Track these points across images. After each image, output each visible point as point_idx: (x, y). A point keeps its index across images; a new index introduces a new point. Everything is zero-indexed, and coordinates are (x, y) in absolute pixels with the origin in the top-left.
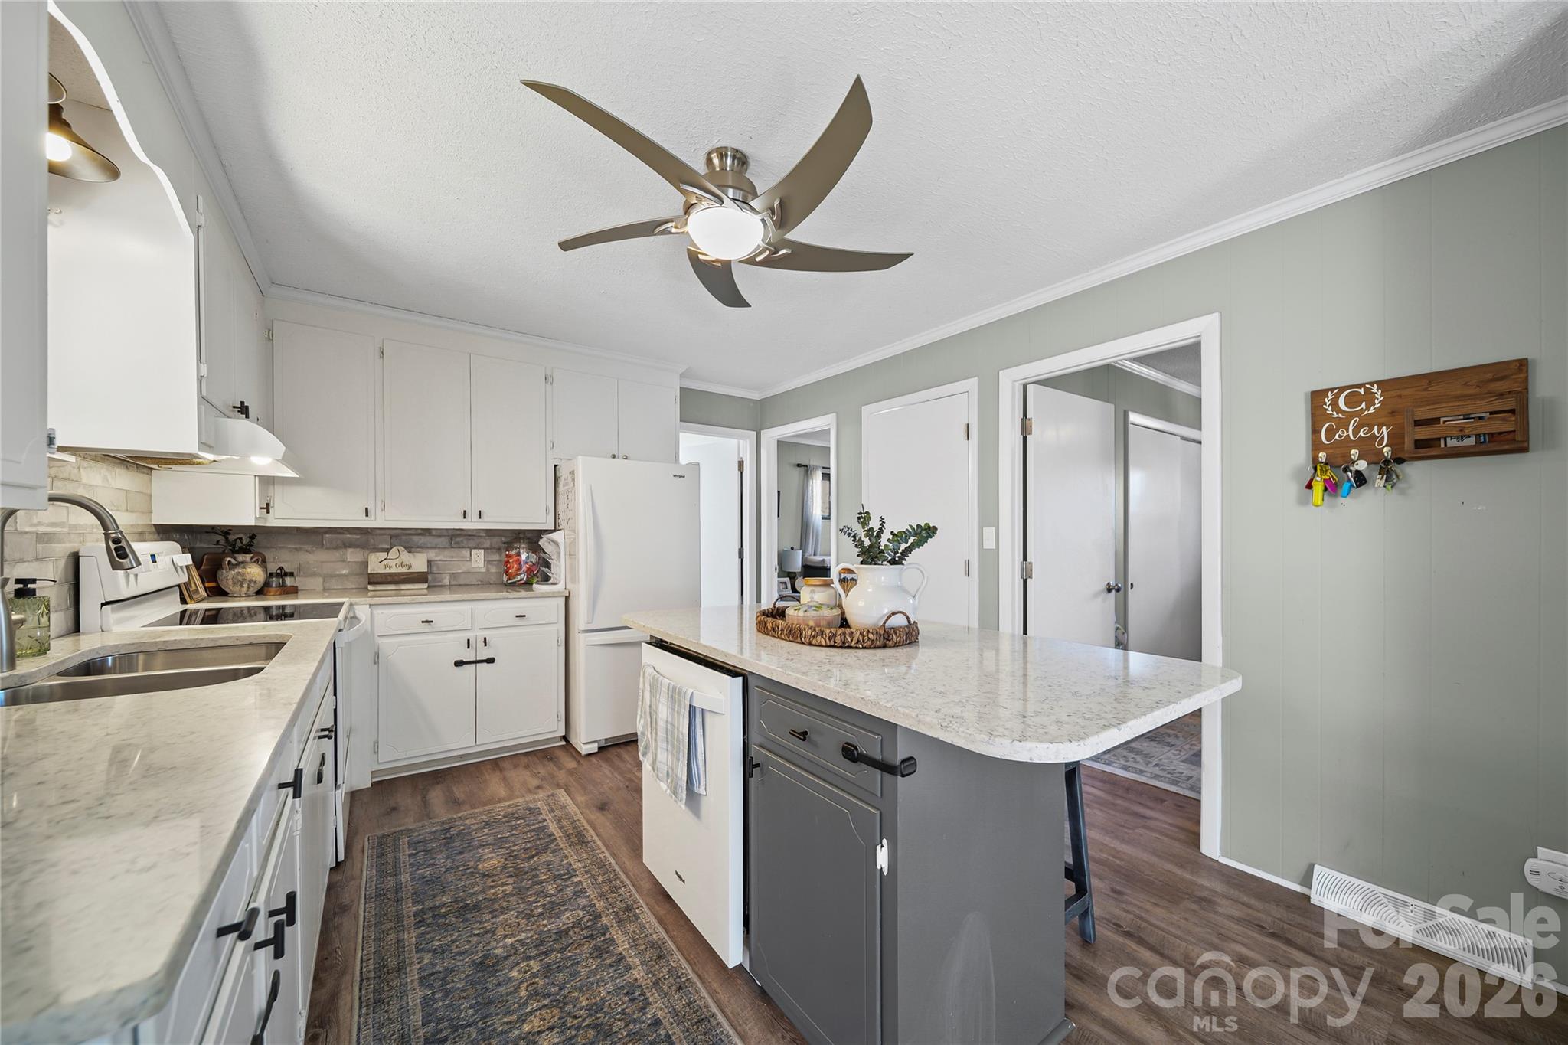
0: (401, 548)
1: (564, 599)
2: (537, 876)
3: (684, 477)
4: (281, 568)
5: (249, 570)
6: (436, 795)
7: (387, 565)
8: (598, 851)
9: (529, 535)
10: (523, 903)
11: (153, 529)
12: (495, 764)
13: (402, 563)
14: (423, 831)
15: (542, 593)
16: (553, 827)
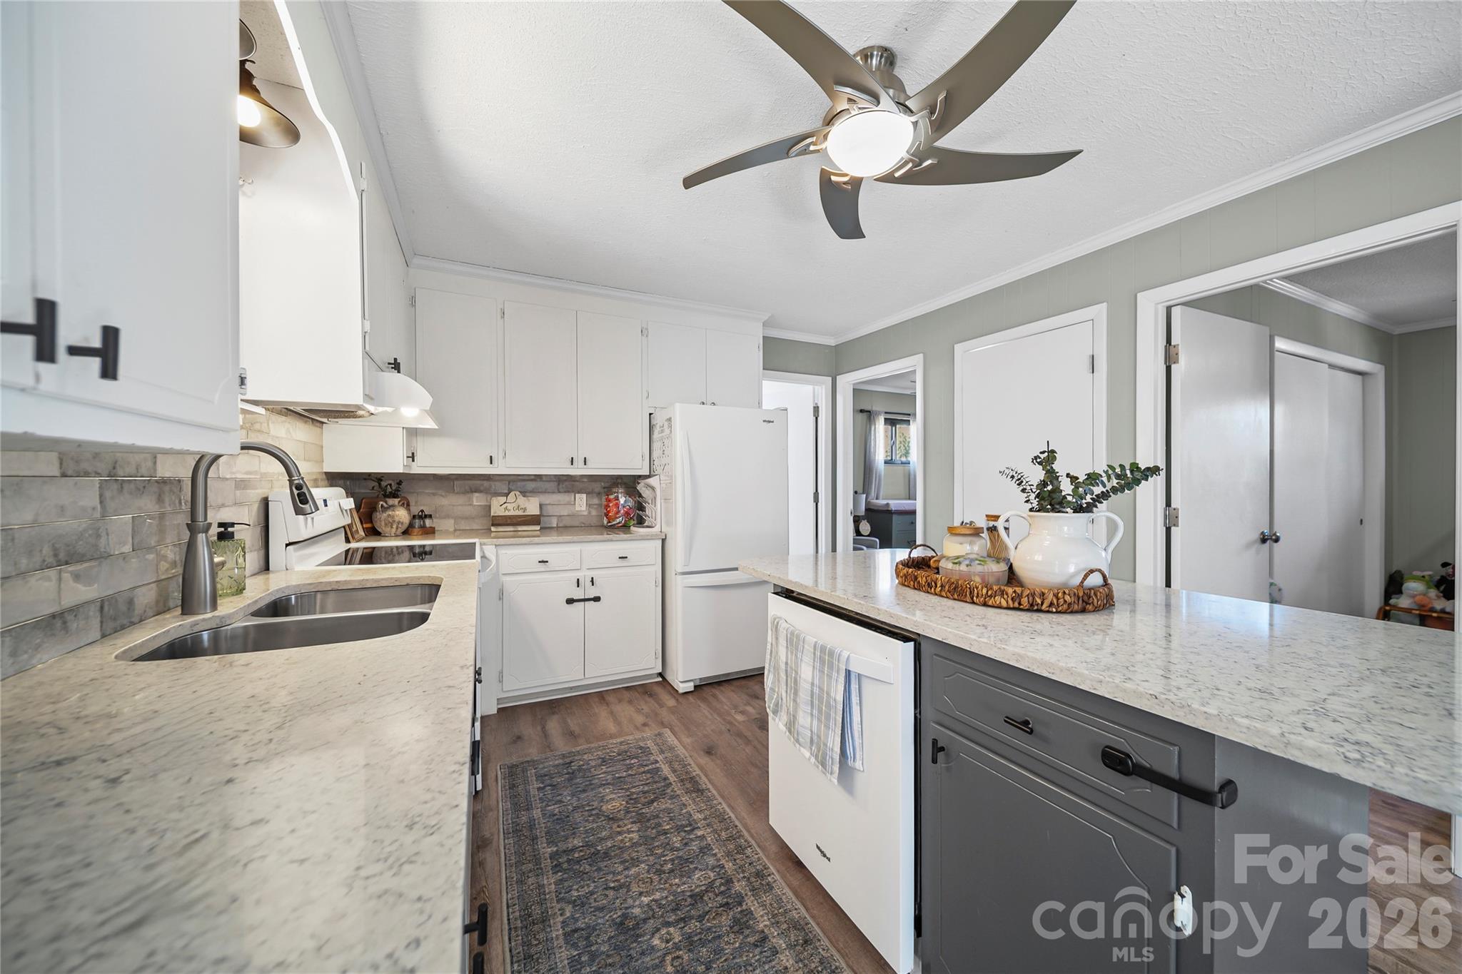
0: (518, 493)
1: (661, 541)
2: (659, 825)
3: (773, 422)
4: (422, 511)
5: (397, 513)
6: (553, 725)
7: (506, 509)
8: (715, 802)
9: (625, 481)
10: (652, 855)
11: (324, 476)
12: (601, 696)
13: (519, 506)
14: (547, 764)
15: (642, 536)
16: (666, 770)
